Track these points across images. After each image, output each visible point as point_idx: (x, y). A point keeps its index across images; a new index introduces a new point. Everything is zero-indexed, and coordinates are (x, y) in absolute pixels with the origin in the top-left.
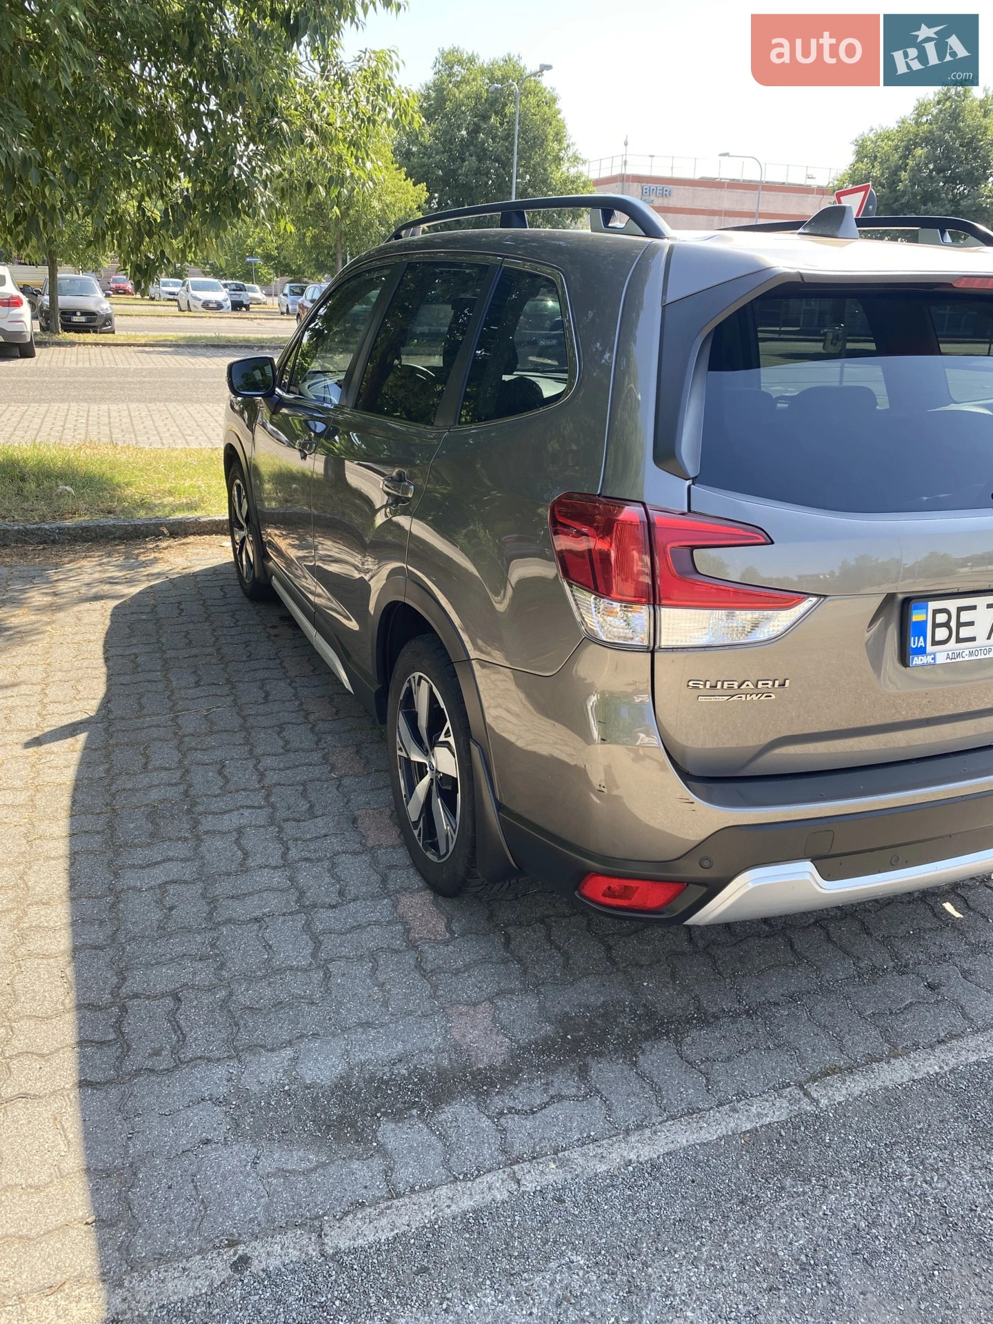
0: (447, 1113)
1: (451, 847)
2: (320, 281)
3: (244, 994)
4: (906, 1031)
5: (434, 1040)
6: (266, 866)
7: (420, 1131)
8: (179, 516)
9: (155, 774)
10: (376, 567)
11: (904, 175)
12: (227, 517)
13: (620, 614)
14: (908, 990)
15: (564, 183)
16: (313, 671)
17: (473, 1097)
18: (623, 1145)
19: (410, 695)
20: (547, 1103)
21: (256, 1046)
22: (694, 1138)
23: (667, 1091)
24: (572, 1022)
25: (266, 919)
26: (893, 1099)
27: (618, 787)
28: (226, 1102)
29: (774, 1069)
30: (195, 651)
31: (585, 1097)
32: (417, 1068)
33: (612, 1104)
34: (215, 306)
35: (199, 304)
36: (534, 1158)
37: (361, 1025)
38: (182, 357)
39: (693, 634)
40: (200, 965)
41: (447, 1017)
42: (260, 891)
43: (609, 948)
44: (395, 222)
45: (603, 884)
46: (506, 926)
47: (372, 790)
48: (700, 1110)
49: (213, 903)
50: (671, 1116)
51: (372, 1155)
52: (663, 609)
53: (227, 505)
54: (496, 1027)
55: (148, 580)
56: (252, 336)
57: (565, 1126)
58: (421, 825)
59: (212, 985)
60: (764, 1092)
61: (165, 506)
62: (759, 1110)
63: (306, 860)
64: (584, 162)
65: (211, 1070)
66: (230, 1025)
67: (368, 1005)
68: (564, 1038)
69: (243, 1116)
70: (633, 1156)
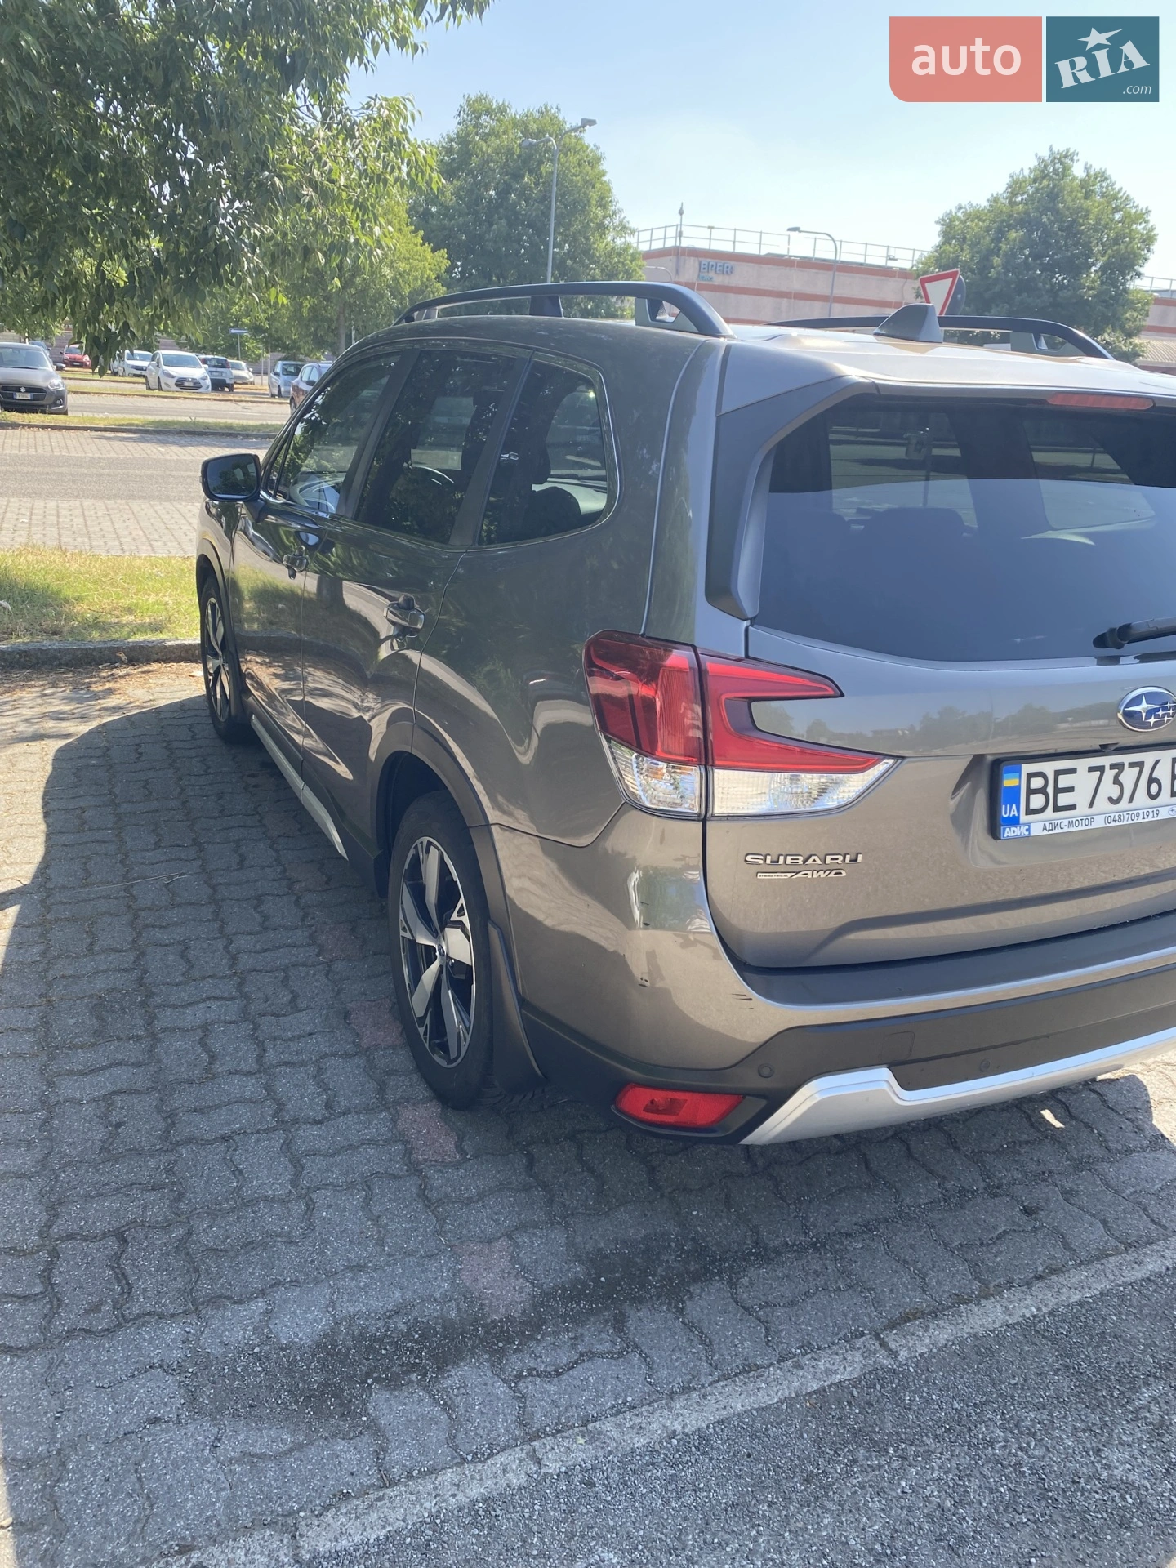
0: (454, 1377)
1: (464, 1050)
2: (318, 359)
3: (206, 1233)
4: (998, 1265)
5: (440, 1287)
6: (237, 1072)
7: (421, 1400)
8: (140, 638)
9: (102, 957)
10: (379, 706)
11: (996, 260)
12: (199, 641)
13: (667, 777)
14: (1001, 1215)
15: (610, 254)
16: (300, 830)
17: (486, 1356)
18: (666, 1412)
19: (416, 865)
20: (576, 1362)
21: (220, 1297)
22: (751, 1402)
23: (719, 1344)
24: (606, 1261)
25: (237, 1138)
26: (983, 1349)
27: (663, 979)
28: (181, 1369)
29: (845, 1315)
30: (155, 805)
31: (620, 1353)
32: (418, 1322)
33: (654, 1362)
34: (191, 384)
35: (172, 382)
36: (558, 1431)
37: (350, 1268)
38: (149, 446)
39: (750, 800)
40: (152, 1196)
41: (456, 1256)
42: (228, 1104)
43: (652, 1170)
44: (410, 293)
45: (644, 1096)
46: (529, 1144)
47: (369, 977)
48: (758, 1367)
49: (171, 1118)
50: (724, 1375)
51: (360, 1433)
52: (716, 771)
53: (199, 626)
54: (514, 1268)
55: (100, 716)
56: (235, 422)
57: (596, 1390)
58: (428, 1021)
59: (166, 1220)
60: (833, 1344)
61: (123, 626)
62: (828, 1365)
63: (286, 1064)
64: (633, 232)
65: (161, 1329)
66: (188, 1271)
67: (360, 1243)
68: (597, 1280)
69: (202, 1386)
70: (677, 1427)
